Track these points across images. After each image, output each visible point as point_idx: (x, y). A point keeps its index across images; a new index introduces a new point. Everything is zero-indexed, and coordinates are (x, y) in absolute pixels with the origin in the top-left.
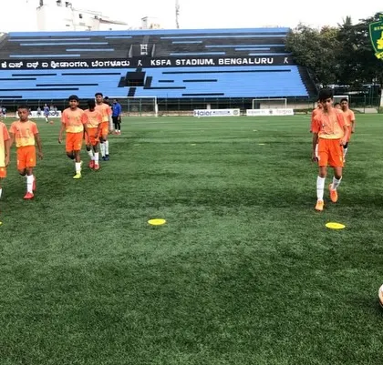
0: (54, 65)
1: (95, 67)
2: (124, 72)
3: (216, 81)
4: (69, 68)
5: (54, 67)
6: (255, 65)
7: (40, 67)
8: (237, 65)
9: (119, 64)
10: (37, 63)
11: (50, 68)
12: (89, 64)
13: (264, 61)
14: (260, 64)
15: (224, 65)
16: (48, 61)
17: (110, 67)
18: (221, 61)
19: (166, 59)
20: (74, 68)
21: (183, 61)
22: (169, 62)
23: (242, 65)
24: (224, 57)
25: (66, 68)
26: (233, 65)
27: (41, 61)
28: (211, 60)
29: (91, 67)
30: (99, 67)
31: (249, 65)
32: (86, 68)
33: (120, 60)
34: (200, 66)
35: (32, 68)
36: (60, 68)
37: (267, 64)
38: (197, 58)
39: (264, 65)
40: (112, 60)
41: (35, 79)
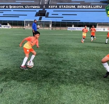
0: (11, 7)
1: (26, 8)
2: (38, 10)
3: (76, 15)
4: (16, 8)
5: (11, 8)
6: (93, 8)
7: (5, 8)
8: (85, 8)
9: (36, 7)
10: (4, 6)
11: (9, 8)
12: (24, 7)
13: (97, 7)
14: (96, 8)
15: (80, 8)
16: (9, 5)
17: (32, 8)
18: (79, 7)
19: (55, 5)
20: (18, 8)
21: (62, 6)
22: (56, 7)
23: (87, 8)
24: (80, 5)
25: (15, 8)
27: (6, 5)
28: (74, 6)
29: (25, 8)
30: (28, 8)
31: (91, 8)
32: (23, 8)
33: (36, 5)
34: (69, 8)
35: (2, 8)
36: (13, 8)
37: (99, 8)
38: (68, 5)
39: (97, 8)
40: (33, 5)
41: (3, 12)
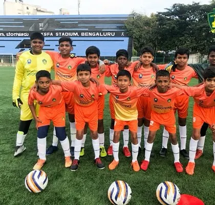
1: (8, 37)
3: (75, 46)
6: (103, 36)
8: (92, 36)
9: (22, 35)
12: (5, 34)
13: (109, 34)
14: (107, 36)
15: (85, 36)
17: (17, 36)
18: (83, 34)
19: (50, 32)
21: (60, 33)
22: (52, 34)
23: (95, 37)
24: (85, 32)
26: (90, 36)
28: (77, 33)
29: (6, 36)
30: (11, 36)
31: (100, 36)
32: (3, 37)
33: (23, 32)
34: (70, 36)
37: (111, 36)
38: (68, 32)
39: (109, 36)
40: (18, 32)
